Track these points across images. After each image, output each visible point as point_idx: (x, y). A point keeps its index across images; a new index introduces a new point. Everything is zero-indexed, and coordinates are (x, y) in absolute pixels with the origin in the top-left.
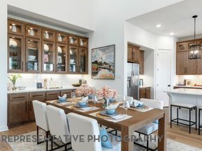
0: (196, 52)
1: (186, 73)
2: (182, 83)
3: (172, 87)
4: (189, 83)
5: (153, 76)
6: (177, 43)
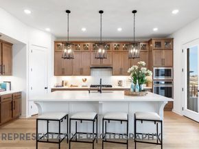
0: (70, 51)
1: (63, 74)
2: (60, 84)
3: (49, 90)
4: (66, 84)
5: (26, 78)
6: (55, 42)
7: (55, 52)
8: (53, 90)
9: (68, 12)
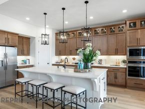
1: (60, 54)
2: (60, 61)
4: (63, 62)
5: (35, 57)
6: (56, 34)
7: (56, 40)
8: (53, 65)
9: (45, 14)
